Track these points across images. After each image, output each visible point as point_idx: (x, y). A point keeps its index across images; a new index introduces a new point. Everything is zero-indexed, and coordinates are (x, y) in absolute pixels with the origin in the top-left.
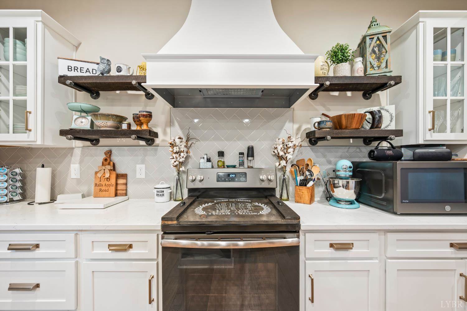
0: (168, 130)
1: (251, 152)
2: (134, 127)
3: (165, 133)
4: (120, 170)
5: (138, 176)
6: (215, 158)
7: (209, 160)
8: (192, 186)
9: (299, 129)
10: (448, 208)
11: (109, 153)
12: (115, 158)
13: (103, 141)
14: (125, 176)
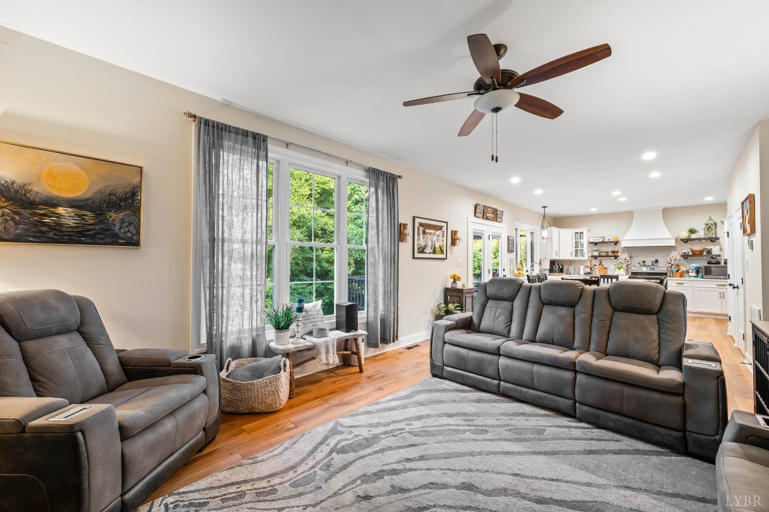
0: (623, 254)
1: (657, 261)
2: (612, 254)
3: (621, 255)
4: (605, 266)
5: (611, 268)
6: (642, 263)
7: (639, 264)
8: (632, 271)
9: (679, 253)
10: (722, 277)
11: (601, 261)
12: (603, 263)
13: (598, 258)
14: (606, 268)
